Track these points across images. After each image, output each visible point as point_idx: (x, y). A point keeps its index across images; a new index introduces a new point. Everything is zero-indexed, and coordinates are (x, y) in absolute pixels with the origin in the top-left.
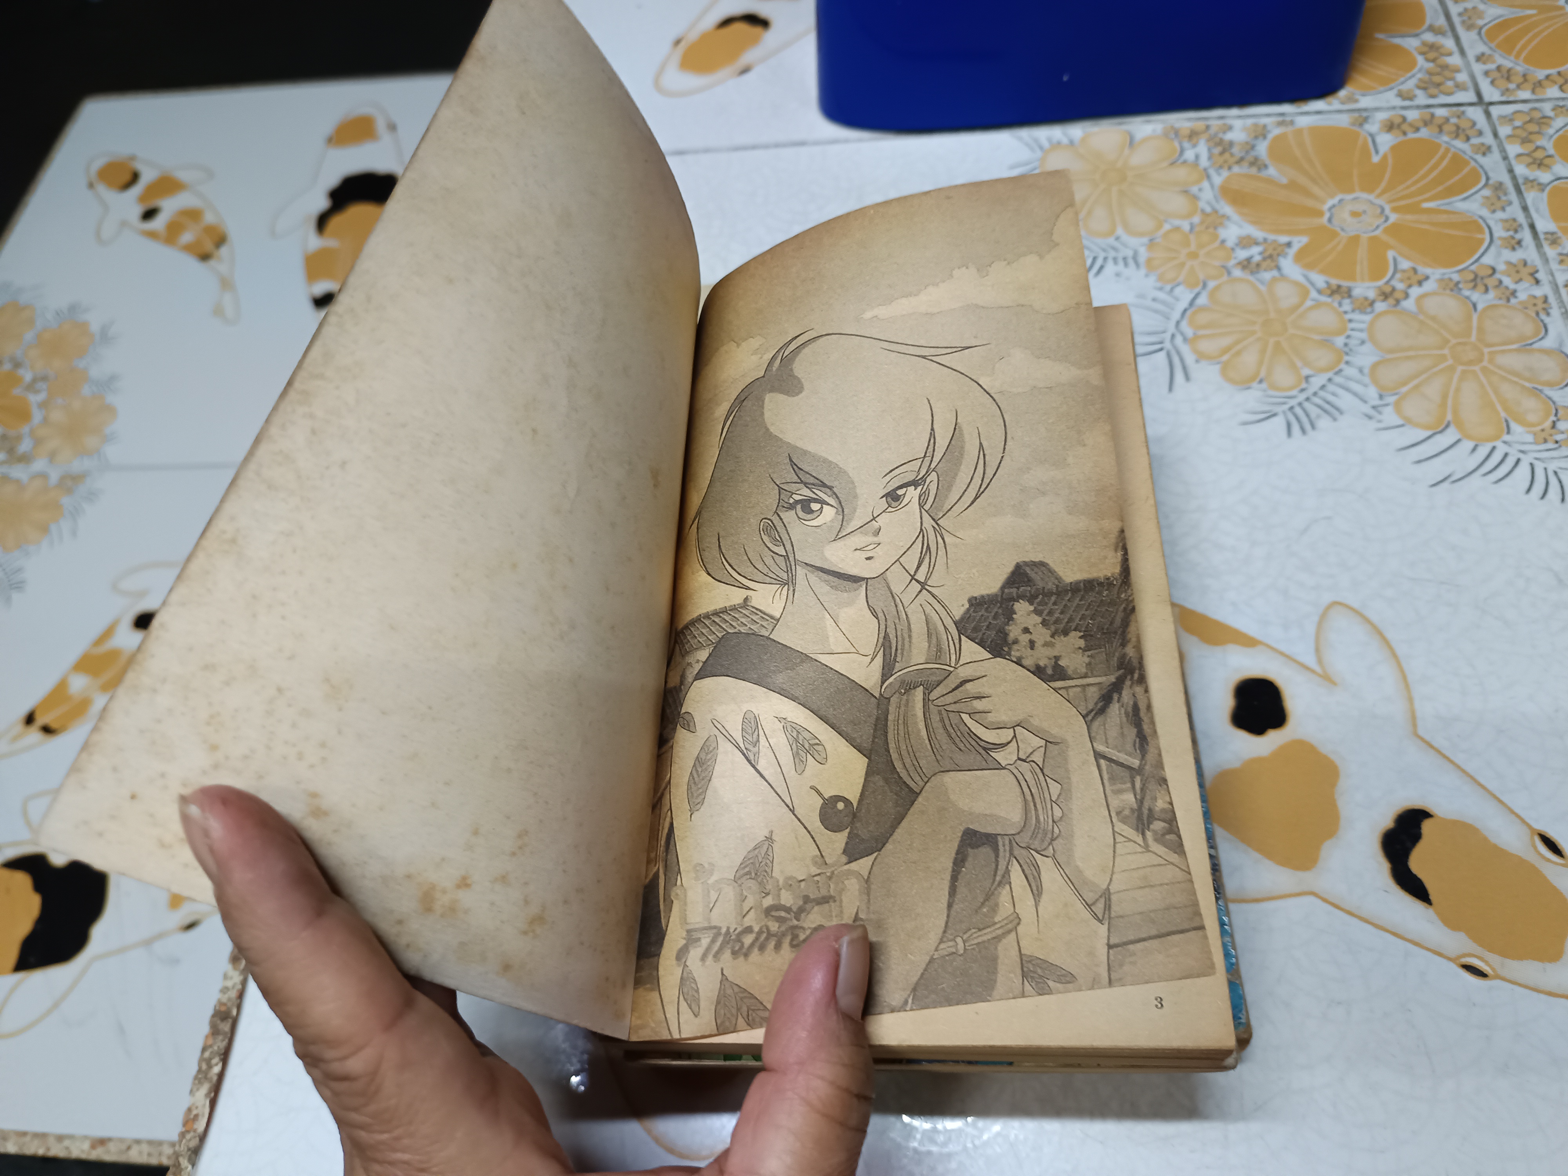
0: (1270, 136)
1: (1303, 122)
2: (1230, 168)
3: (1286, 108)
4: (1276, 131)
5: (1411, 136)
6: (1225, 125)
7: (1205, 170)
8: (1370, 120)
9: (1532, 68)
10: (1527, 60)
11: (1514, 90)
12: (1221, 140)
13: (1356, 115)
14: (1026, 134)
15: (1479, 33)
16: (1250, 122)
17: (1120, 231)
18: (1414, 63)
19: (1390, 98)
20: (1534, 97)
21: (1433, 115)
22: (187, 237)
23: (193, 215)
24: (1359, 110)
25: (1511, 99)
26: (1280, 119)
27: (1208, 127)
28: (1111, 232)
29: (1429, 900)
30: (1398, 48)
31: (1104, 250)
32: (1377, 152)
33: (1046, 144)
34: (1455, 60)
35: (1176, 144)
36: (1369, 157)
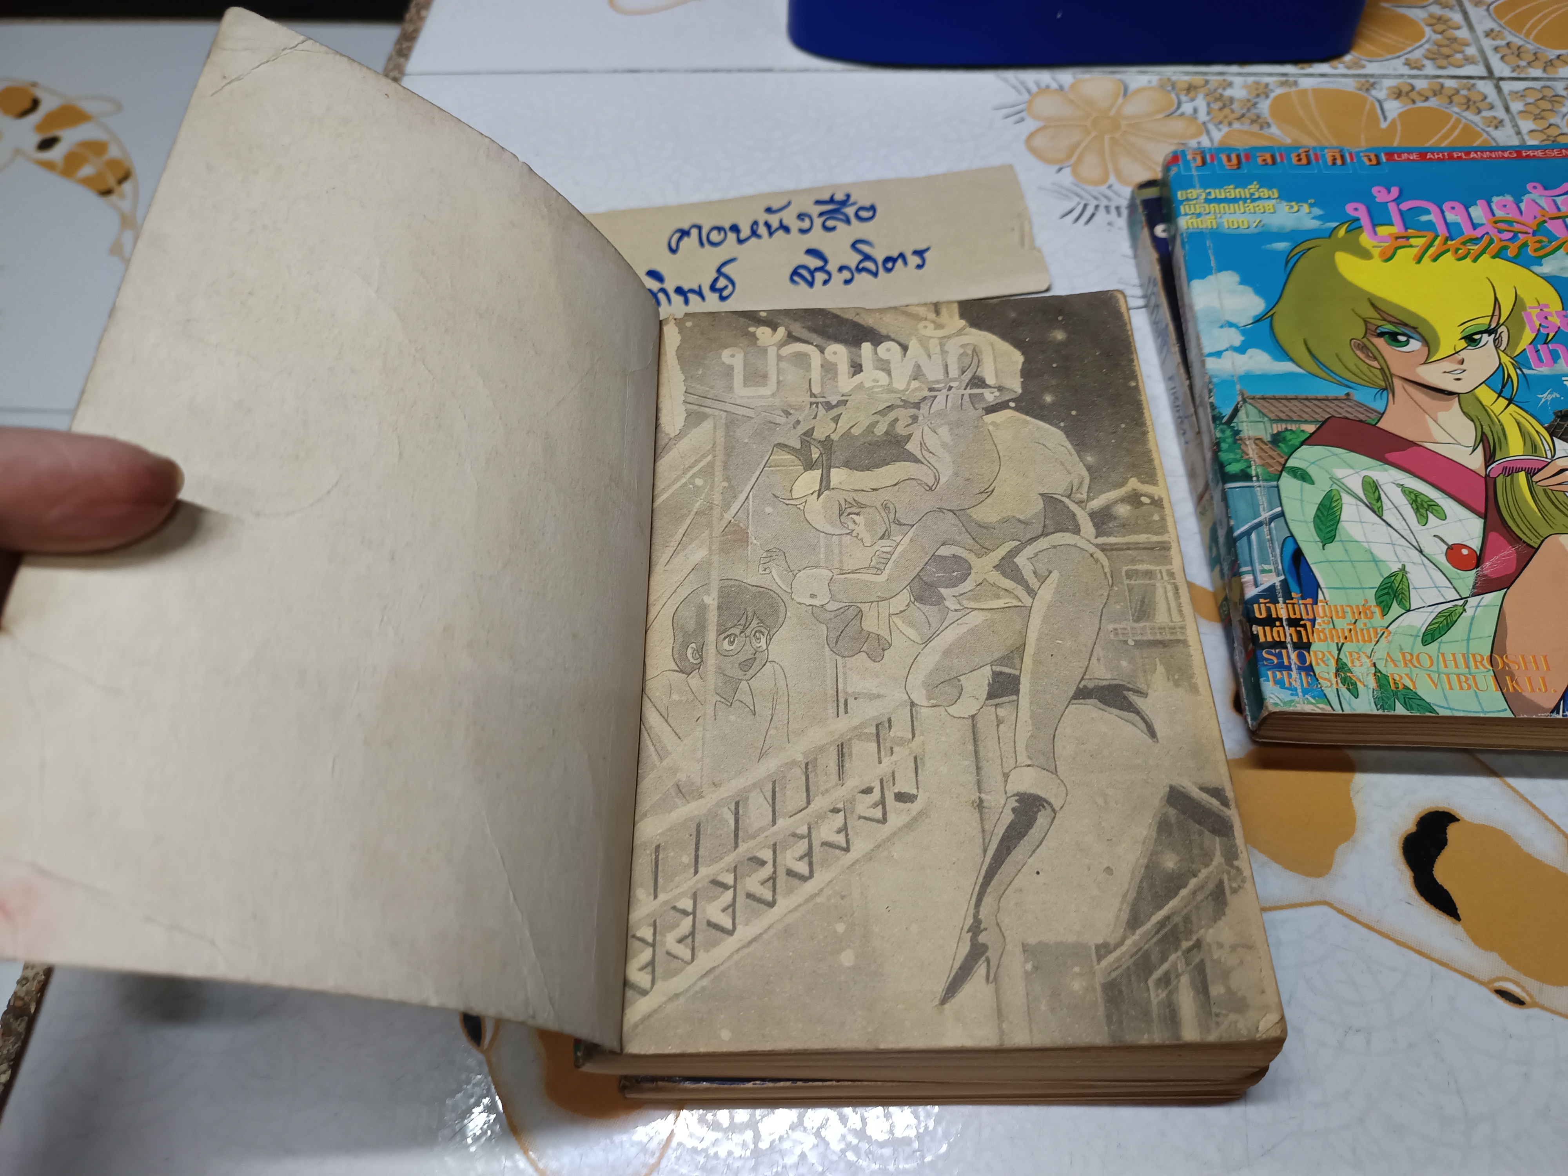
0: (1272, 95)
1: (1306, 83)
2: (1230, 124)
3: (1289, 69)
4: (1279, 91)
5: (1420, 104)
6: (1224, 80)
7: (1204, 123)
8: (1377, 86)
9: (1543, 47)
10: (1537, 39)
11: (1524, 67)
12: (1221, 95)
13: (1363, 80)
14: (1011, 75)
15: (1488, 10)
16: (1251, 80)
17: (1112, 180)
18: (1422, 35)
19: (1397, 66)
20: (1545, 75)
21: (1442, 86)
22: (87, 170)
23: (97, 148)
24: (1365, 76)
25: (1522, 76)
26: (1284, 79)
27: (1207, 82)
28: (1104, 180)
29: (1458, 915)
30: (1404, 17)
31: (1096, 198)
32: (1385, 118)
33: (1034, 89)
34: (1463, 34)
35: (1173, 96)
36: (1377, 122)
